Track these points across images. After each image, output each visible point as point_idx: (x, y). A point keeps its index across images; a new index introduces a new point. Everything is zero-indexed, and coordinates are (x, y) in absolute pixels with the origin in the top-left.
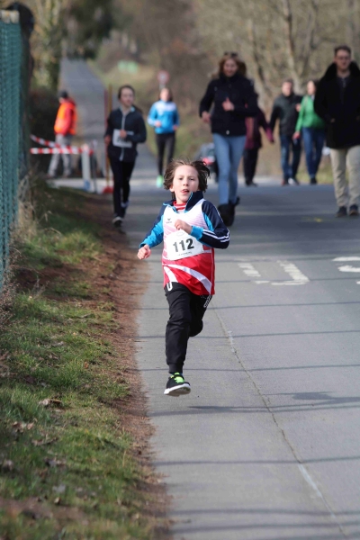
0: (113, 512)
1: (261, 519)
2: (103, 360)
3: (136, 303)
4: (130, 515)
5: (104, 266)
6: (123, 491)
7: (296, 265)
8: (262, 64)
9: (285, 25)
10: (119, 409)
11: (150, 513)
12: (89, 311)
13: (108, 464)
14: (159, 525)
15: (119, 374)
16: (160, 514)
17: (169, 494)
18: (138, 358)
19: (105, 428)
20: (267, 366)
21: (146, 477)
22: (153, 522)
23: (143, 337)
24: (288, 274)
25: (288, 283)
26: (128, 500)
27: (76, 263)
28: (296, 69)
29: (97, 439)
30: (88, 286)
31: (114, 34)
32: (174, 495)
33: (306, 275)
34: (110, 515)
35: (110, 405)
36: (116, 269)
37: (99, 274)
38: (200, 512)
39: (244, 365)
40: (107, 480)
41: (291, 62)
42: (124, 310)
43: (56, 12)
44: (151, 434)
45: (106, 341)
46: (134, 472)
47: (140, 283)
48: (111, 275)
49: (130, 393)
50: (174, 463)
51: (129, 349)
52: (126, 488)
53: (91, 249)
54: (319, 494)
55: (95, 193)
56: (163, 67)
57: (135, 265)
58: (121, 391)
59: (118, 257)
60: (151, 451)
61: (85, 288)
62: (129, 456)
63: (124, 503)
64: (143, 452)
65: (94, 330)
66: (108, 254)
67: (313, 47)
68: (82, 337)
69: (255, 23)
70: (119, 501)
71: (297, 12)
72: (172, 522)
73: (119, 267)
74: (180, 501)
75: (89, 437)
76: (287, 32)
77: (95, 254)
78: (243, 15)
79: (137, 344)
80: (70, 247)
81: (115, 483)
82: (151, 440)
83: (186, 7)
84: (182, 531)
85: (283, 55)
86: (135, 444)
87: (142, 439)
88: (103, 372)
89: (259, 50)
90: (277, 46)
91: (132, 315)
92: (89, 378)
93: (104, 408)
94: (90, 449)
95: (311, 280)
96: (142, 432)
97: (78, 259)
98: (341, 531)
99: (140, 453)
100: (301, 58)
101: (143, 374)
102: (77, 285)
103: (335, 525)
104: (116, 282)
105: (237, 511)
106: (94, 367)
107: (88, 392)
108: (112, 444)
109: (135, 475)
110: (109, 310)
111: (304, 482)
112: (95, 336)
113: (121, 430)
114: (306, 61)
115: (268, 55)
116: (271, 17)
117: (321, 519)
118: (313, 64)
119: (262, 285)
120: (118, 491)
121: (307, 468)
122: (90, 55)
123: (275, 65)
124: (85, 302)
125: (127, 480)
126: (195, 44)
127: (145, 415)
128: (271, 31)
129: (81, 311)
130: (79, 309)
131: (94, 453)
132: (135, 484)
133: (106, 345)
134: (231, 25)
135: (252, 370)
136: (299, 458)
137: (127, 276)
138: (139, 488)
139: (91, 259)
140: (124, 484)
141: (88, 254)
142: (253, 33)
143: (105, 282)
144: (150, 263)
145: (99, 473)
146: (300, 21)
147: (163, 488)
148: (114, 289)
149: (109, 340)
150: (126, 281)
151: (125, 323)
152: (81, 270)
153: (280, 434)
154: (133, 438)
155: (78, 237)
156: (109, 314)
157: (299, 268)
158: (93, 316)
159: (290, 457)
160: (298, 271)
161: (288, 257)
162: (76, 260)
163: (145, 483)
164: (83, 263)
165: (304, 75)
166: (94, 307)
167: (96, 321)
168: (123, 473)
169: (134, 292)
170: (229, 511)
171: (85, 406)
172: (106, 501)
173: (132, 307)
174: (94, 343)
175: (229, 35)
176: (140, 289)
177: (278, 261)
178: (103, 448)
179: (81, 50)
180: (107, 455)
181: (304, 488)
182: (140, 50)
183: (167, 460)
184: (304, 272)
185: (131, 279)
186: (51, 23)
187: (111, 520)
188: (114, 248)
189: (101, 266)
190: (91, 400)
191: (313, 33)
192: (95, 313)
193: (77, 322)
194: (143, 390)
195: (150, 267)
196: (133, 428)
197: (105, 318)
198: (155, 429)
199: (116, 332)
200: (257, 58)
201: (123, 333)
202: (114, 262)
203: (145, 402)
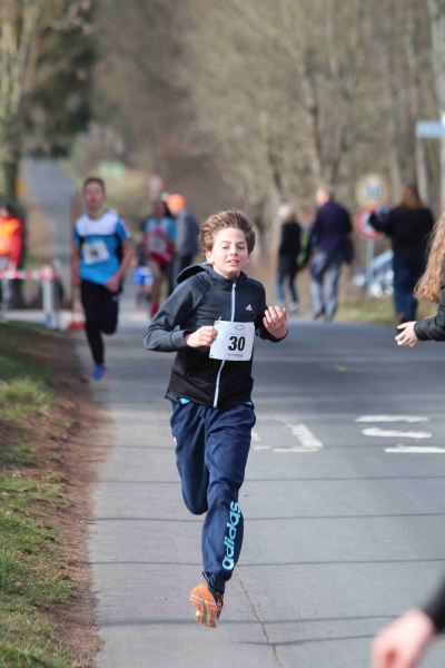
2: (43, 548)
3: (93, 473)
5: (55, 424)
7: (307, 424)
8: (280, 168)
9: (309, 119)
10: (58, 615)
12: (31, 482)
15: (62, 568)
18: (91, 547)
19: (34, 641)
23: (100, 519)
24: (296, 437)
25: (296, 450)
27: (19, 420)
28: (322, 174)
29: (22, 656)
30: (33, 450)
31: (95, 128)
33: (319, 439)
35: (47, 610)
36: (71, 428)
37: (48, 433)
41: (315, 166)
42: (81, 483)
43: (15, 97)
44: (99, 650)
45: (49, 523)
47: (102, 446)
48: (65, 436)
49: (75, 594)
51: (80, 533)
53: (40, 401)
55: (57, 330)
56: (157, 171)
57: (97, 424)
58: (63, 590)
59: (73, 413)
61: (28, 452)
65: (36, 509)
66: (62, 408)
67: (344, 148)
68: (17, 518)
69: (271, 116)
71: (325, 103)
73: (76, 425)
75: (12, 653)
76: (311, 128)
77: (44, 409)
78: (256, 106)
79: (92, 528)
80: (12, 398)
82: (98, 658)
83: (184, 94)
85: (307, 160)
86: (74, 663)
87: (86, 656)
88: (41, 564)
89: (277, 152)
90: (298, 146)
91: (87, 489)
92: (21, 573)
93: (37, 614)
95: (326, 447)
96: (86, 647)
97: (22, 414)
100: (329, 161)
101: (95, 568)
102: (16, 448)
104: (70, 445)
106: (29, 557)
107: (18, 592)
108: (44, 663)
110: (57, 482)
112: (36, 517)
113: (58, 643)
114: (335, 165)
115: (287, 157)
116: (291, 108)
118: (344, 170)
119: (262, 451)
122: (59, 152)
123: (295, 169)
124: (32, 471)
126: (196, 141)
127: (93, 624)
128: (291, 127)
129: (19, 482)
130: (17, 479)
133: (49, 528)
134: (241, 119)
135: (240, 565)
139: (39, 415)
141: (35, 409)
142: (269, 128)
143: (56, 445)
146: (329, 114)
148: (67, 454)
149: (54, 522)
150: (83, 445)
151: (77, 499)
152: (25, 430)
153: (271, 652)
154: (74, 656)
155: (23, 386)
156: (56, 488)
157: (311, 430)
158: (34, 489)
160: (310, 434)
161: (298, 417)
162: (18, 416)
164: (28, 420)
165: (335, 179)
166: (38, 477)
167: (38, 496)
169: (93, 458)
171: (12, 611)
173: (89, 478)
174: (33, 524)
175: (239, 131)
176: (101, 454)
177: (285, 420)
179: (47, 147)
182: (128, 150)
184: (317, 436)
185: (91, 441)
186: (8, 111)
188: (70, 400)
189: (51, 423)
190: (20, 602)
191: (345, 130)
192: (38, 486)
193: (13, 497)
195: (117, 427)
196: (75, 641)
197: (50, 492)
198: (103, 643)
199: (64, 511)
200: (273, 160)
201: (74, 514)
202: (69, 417)
203: (94, 606)
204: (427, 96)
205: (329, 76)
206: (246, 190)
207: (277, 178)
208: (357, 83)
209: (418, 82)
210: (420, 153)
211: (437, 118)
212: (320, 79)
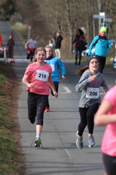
0: (8, 162)
1: (53, 165)
2: (7, 114)
4: (13, 163)
5: (9, 86)
6: (11, 155)
7: (68, 87)
8: (60, 25)
9: (68, 13)
10: (11, 130)
11: (19, 162)
12: (4, 99)
13: (7, 147)
14: (22, 166)
15: (12, 119)
16: (22, 162)
17: (25, 156)
18: (18, 114)
19: (7, 136)
20: (57, 118)
21: (19, 151)
22: (20, 165)
23: (20, 108)
24: (65, 90)
25: (65, 93)
26: (13, 158)
28: (70, 27)
29: (4, 139)
30: (4, 92)
31: (15, 13)
32: (27, 157)
33: (70, 90)
34: (7, 163)
35: (9, 128)
36: (13, 86)
37: (7, 88)
38: (35, 162)
39: (50, 117)
40: (6, 152)
41: (69, 24)
42: (14, 99)
44: (21, 138)
46: (15, 149)
47: (20, 91)
48: (11, 88)
49: (15, 125)
50: (27, 147)
51: (15, 111)
52: (12, 154)
53: (5, 80)
54: (71, 158)
55: (7, 63)
56: (30, 24)
57: (19, 86)
58: (12, 124)
59: (13, 83)
60: (21, 143)
61: (3, 92)
62: (14, 145)
63: (11, 159)
64: (18, 143)
65: (5, 105)
66: (10, 82)
67: (76, 20)
68: (1, 107)
69: (58, 12)
70: (10, 158)
71: (71, 9)
72: (26, 165)
73: (14, 86)
74: (29, 159)
75: (2, 138)
76: (68, 15)
77: (6, 82)
78: (55, 10)
79: (18, 110)
81: (9, 153)
82: (21, 140)
83: (37, 6)
84: (28, 168)
85: (67, 22)
86: (16, 141)
87: (18, 139)
88: (7, 118)
89: (59, 20)
90: (65, 19)
91: (17, 101)
92: (3, 120)
93: (7, 129)
94: (2, 142)
95: (72, 92)
96: (18, 137)
97: (1, 83)
98: (77, 169)
99: (17, 144)
100: (72, 23)
101: (19, 119)
103: (75, 167)
104: (12, 90)
105: (46, 162)
106: (4, 117)
107: (2, 124)
108: (9, 141)
109: (15, 150)
111: (67, 154)
112: (4, 107)
113: (12, 136)
114: (73, 24)
115: (62, 22)
116: (63, 10)
117: (71, 166)
118: (75, 25)
120: (10, 155)
121: (68, 150)
122: (8, 19)
123: (64, 25)
124: (3, 96)
125: (13, 152)
126: (40, 17)
127: (19, 132)
128: (63, 15)
129: (1, 99)
131: (3, 143)
132: (15, 153)
133: (8, 110)
134: (51, 12)
135: (53, 119)
136: (66, 147)
137: (16, 89)
138: (16, 154)
139: (5, 83)
140: (12, 153)
141: (4, 82)
142: (58, 15)
143: (9, 90)
144: (23, 85)
145: (4, 149)
146: (72, 12)
147: (24, 154)
148: (12, 93)
149: (10, 108)
150: (15, 90)
151: (15, 103)
152: (2, 86)
153: (60, 139)
154: (15, 139)
155: (1, 76)
156: (10, 100)
157: (68, 88)
158: (5, 101)
159: (63, 146)
160: (68, 89)
161: (65, 85)
163: (18, 153)
164: (3, 84)
165: (73, 29)
166: (5, 98)
167: (6, 102)
168: (12, 150)
169: (18, 94)
170: (43, 162)
171: (1, 129)
172: (6, 158)
173: (17, 98)
174: (5, 109)
175: (50, 15)
176: (20, 93)
177: (62, 86)
178: (6, 142)
179: (5, 18)
180: (7, 144)
181: (67, 156)
182: (23, 19)
183: (25, 146)
185: (17, 90)
187: (7, 164)
188: (12, 80)
189: (8, 85)
190: (3, 127)
191: (76, 16)
192: (6, 100)
194: (19, 124)
195: (23, 86)
196: (16, 136)
197: (8, 101)
198: (22, 136)
199: (12, 106)
200: (59, 23)
201: (14, 106)
202: (12, 84)
203: (20, 128)
204: (96, 8)
205: (72, 3)
206: (52, 30)
207: (60, 27)
208: (79, 5)
209: (93, 4)
210: (94, 22)
211: (98, 14)
212: (70, 4)
